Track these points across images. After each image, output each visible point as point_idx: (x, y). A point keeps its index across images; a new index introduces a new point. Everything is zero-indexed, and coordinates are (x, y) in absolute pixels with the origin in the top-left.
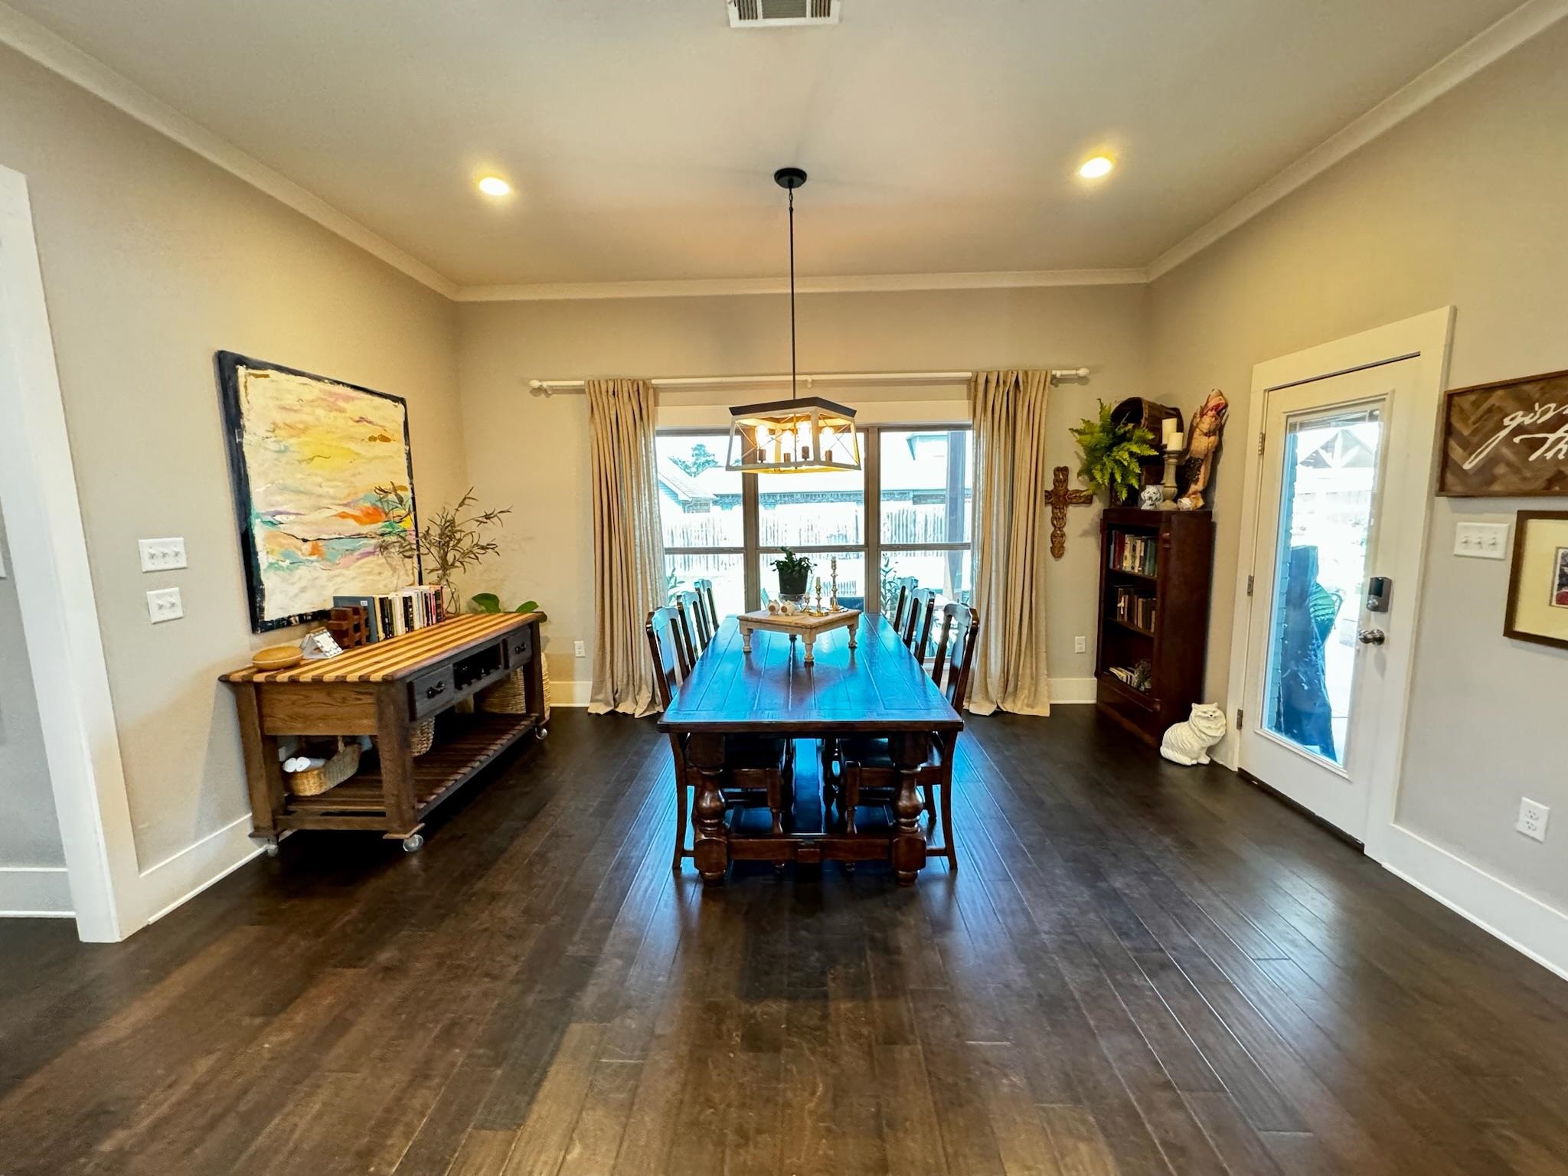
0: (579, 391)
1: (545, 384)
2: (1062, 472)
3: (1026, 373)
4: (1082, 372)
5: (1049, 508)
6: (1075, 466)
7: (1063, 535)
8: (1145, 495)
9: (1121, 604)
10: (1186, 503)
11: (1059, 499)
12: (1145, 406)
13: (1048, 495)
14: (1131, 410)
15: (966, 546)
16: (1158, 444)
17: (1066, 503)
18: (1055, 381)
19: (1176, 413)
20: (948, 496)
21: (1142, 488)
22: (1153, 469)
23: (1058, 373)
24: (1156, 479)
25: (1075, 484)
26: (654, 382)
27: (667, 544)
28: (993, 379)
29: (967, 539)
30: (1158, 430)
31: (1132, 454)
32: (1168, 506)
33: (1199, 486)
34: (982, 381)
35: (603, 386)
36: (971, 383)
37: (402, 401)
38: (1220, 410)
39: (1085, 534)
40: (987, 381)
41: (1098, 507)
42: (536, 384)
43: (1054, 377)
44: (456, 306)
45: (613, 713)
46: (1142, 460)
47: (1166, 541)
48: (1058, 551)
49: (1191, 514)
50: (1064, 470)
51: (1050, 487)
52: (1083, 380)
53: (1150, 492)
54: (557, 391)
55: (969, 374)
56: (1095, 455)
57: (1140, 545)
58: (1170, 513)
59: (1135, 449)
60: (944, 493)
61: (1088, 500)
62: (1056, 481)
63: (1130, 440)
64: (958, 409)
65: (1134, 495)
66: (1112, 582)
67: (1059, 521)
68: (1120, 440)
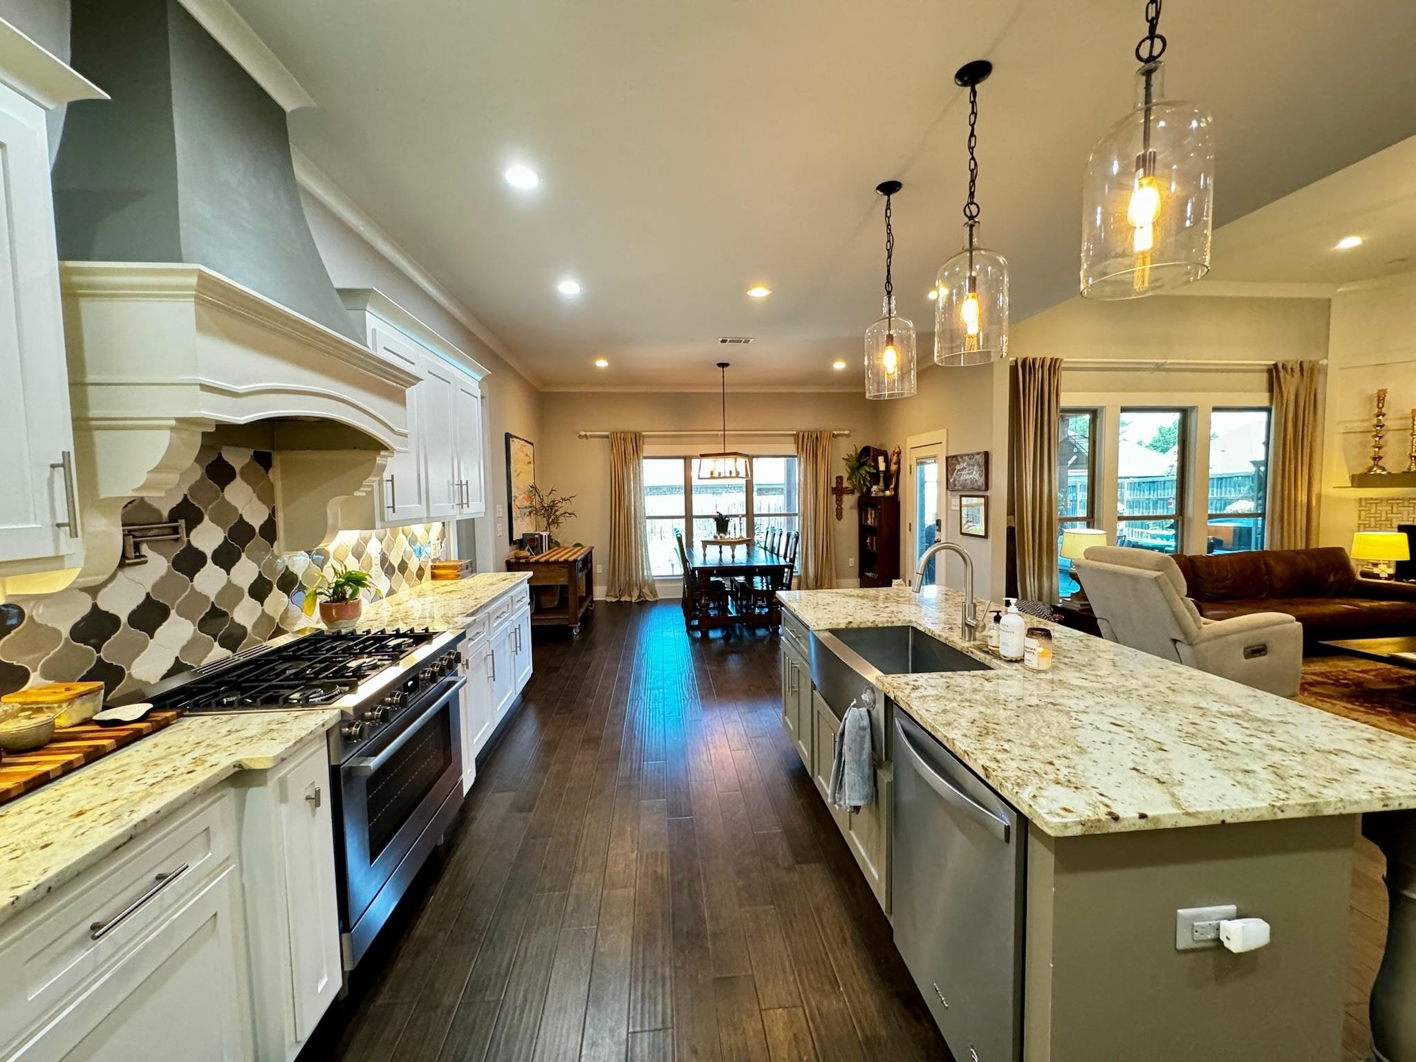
0: (608, 437)
1: (588, 434)
2: (840, 478)
3: (821, 432)
4: (846, 432)
5: (834, 496)
6: (845, 475)
7: (842, 509)
8: (873, 489)
9: (868, 541)
10: (888, 493)
11: (839, 491)
12: (871, 450)
13: (833, 489)
14: (866, 451)
15: (795, 515)
16: (877, 467)
17: (843, 494)
18: (835, 436)
19: (885, 454)
20: (785, 489)
21: (872, 487)
22: (875, 478)
23: (836, 433)
24: (877, 483)
25: (846, 484)
26: (644, 433)
27: (647, 515)
28: (806, 435)
29: (797, 512)
30: (876, 462)
31: (866, 472)
32: (881, 494)
33: (892, 486)
34: (801, 435)
35: (619, 436)
36: (796, 436)
37: (532, 444)
38: (899, 453)
39: (851, 508)
40: (803, 436)
41: (857, 495)
42: (583, 433)
43: (834, 434)
44: (542, 393)
45: (619, 602)
46: (871, 474)
47: (880, 509)
48: (839, 516)
49: (888, 497)
50: (841, 478)
51: (834, 485)
52: (848, 436)
53: (874, 488)
54: (592, 436)
55: (795, 432)
56: (854, 471)
57: (873, 512)
58: (881, 497)
59: (867, 469)
60: (783, 486)
61: (852, 492)
62: (837, 482)
63: (866, 465)
64: (791, 449)
65: (869, 490)
66: (864, 531)
67: (839, 502)
68: (862, 465)
